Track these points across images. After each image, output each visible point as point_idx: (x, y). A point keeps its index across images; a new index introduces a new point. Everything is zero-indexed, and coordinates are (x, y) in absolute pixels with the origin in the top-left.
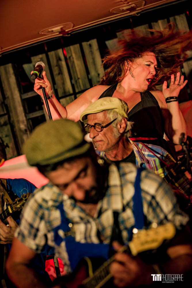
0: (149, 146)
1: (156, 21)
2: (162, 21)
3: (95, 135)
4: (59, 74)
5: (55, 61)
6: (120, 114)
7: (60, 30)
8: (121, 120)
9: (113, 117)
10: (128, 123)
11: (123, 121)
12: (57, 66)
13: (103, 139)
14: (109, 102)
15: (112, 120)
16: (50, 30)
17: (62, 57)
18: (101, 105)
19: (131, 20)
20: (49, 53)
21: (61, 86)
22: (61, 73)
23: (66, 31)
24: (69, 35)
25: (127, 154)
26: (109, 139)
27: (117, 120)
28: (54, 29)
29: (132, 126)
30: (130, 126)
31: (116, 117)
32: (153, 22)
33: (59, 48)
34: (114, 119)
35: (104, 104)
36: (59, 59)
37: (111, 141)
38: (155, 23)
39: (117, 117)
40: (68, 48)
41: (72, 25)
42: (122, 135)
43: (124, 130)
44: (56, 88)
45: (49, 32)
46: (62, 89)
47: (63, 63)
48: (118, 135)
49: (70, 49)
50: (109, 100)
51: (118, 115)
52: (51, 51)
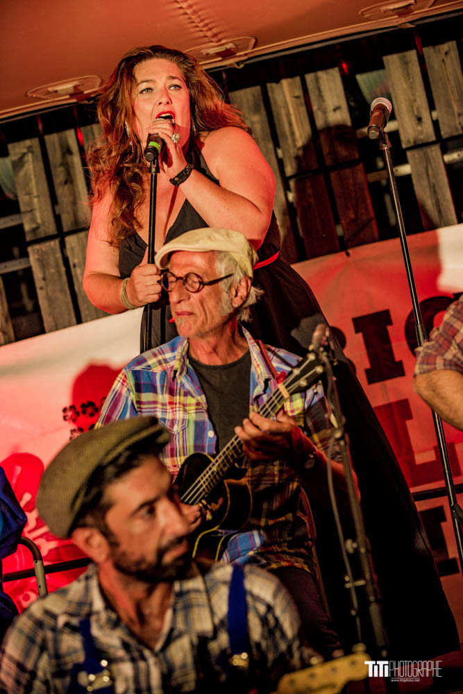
0: (279, 353)
1: (277, 81)
2: (289, 80)
3: (182, 298)
4: (66, 183)
5: (58, 155)
6: (240, 266)
7: (72, 91)
8: (240, 281)
9: (226, 269)
10: (253, 290)
11: (243, 284)
12: (62, 165)
13: (197, 310)
14: (225, 236)
15: (223, 275)
16: (50, 89)
17: (74, 147)
18: (209, 238)
19: (224, 76)
20: (47, 138)
21: (69, 209)
22: (69, 180)
23: (86, 92)
24: (92, 102)
25: (236, 355)
26: (208, 314)
27: (232, 278)
28: (59, 88)
29: (259, 298)
30: (254, 297)
31: (232, 270)
32: (271, 81)
33: (69, 128)
34: (228, 274)
35: (215, 238)
36: (67, 151)
37: (213, 318)
38: (274, 85)
39: (234, 272)
40: (89, 127)
41: (99, 81)
42: (237, 311)
43: (241, 302)
44: (57, 213)
45: (49, 93)
46: (71, 214)
47: (76, 159)
48: (228, 310)
49: (92, 128)
50: (225, 233)
51: (238, 267)
52: (50, 132)
